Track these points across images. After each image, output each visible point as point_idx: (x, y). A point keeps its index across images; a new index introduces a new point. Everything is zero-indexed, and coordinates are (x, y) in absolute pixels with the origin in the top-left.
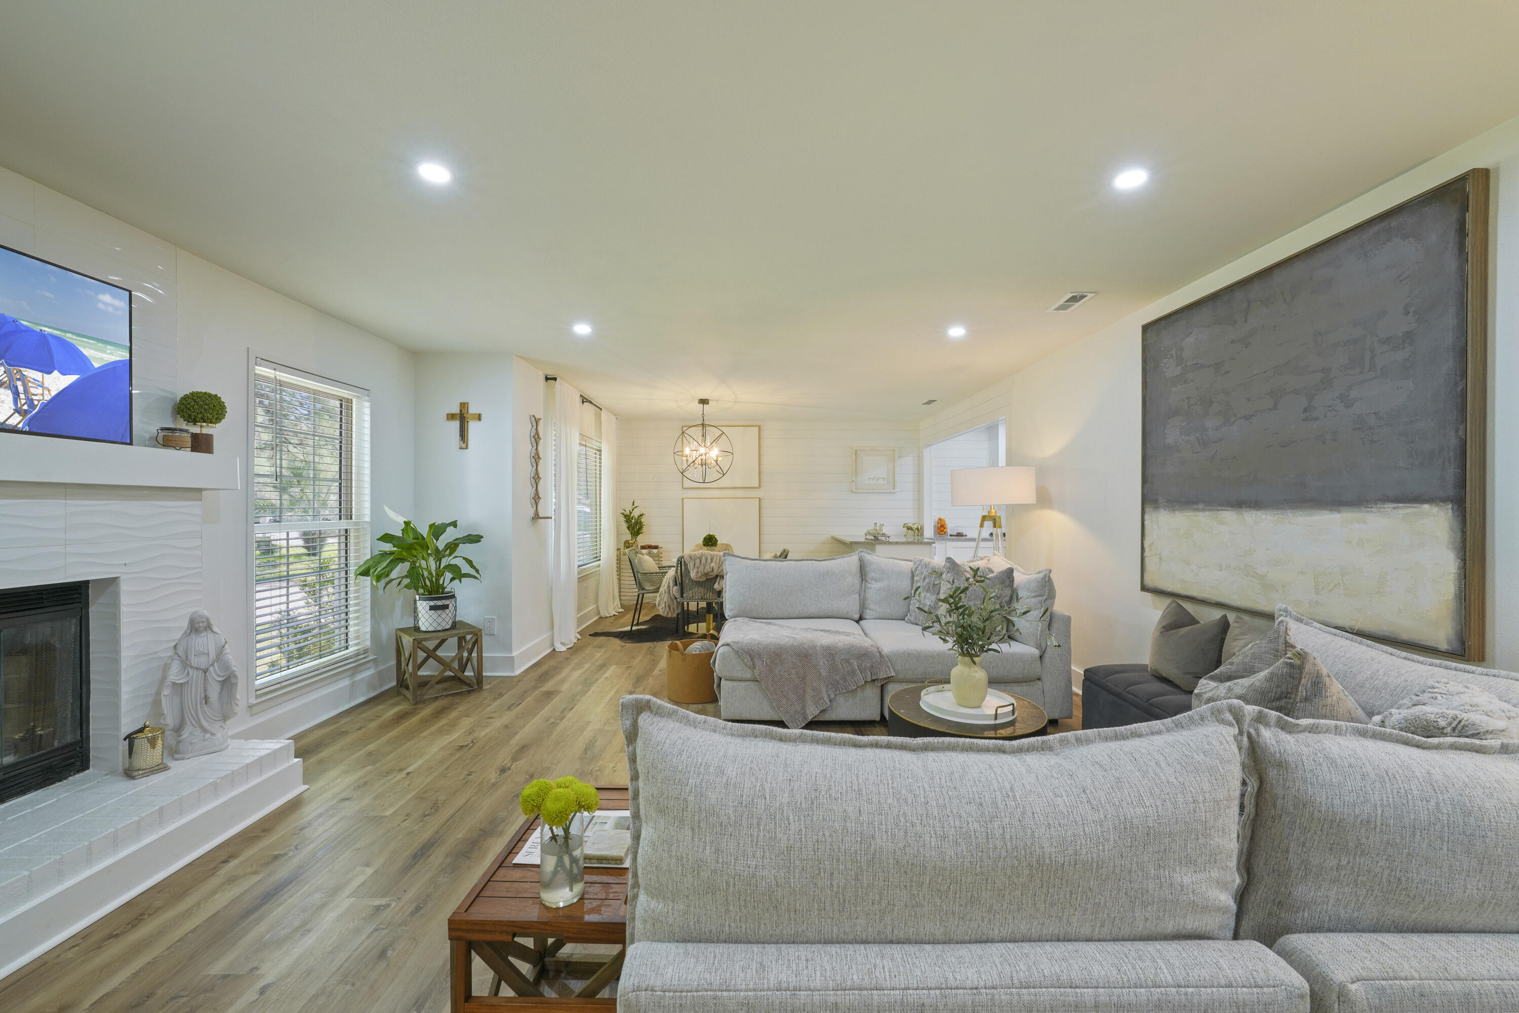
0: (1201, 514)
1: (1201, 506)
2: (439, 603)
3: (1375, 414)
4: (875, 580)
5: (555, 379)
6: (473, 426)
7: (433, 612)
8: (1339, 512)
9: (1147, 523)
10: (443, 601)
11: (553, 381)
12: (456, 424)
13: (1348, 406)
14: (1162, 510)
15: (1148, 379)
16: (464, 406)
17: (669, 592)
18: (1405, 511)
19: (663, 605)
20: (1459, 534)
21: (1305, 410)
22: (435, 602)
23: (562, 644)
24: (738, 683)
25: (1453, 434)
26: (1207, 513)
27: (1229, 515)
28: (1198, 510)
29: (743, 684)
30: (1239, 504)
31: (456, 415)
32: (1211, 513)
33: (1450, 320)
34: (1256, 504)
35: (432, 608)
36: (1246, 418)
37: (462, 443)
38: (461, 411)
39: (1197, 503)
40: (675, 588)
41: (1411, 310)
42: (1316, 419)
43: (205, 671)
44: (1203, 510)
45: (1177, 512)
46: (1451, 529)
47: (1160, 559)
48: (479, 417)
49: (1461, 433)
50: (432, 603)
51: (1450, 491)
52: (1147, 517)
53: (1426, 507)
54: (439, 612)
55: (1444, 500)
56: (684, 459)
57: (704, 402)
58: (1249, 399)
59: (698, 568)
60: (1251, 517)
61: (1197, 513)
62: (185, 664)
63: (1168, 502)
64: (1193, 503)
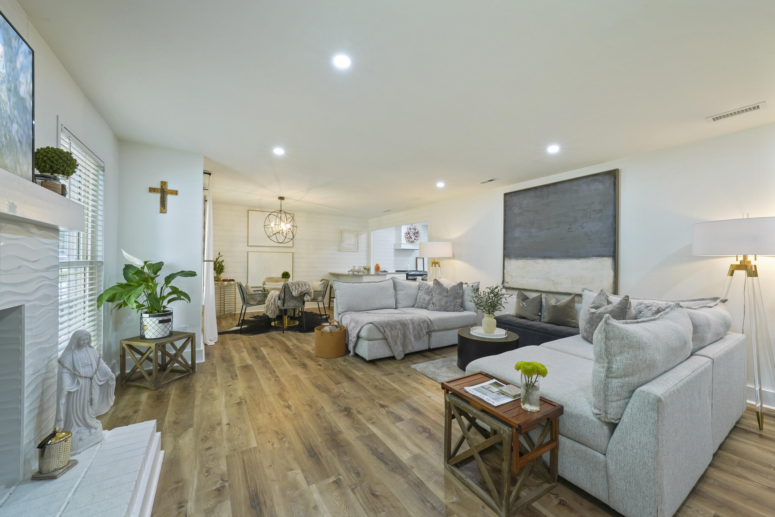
0: (529, 261)
1: (529, 258)
2: (166, 318)
3: (591, 231)
4: (401, 290)
5: (210, 174)
6: (170, 198)
7: (161, 324)
8: (580, 260)
9: (506, 264)
10: (168, 317)
11: (208, 175)
12: (158, 196)
13: (583, 228)
14: (512, 260)
15: (506, 213)
16: (164, 184)
17: (275, 304)
18: (599, 259)
19: (270, 311)
20: (614, 265)
21: (569, 229)
22: (163, 317)
23: (210, 340)
24: (375, 341)
25: (612, 238)
26: (532, 260)
27: (541, 261)
28: (528, 259)
29: (377, 341)
30: (545, 257)
31: (158, 189)
32: (533, 260)
33: (612, 208)
34: (551, 257)
35: (160, 322)
36: (548, 229)
37: (162, 208)
38: (162, 187)
39: (528, 257)
40: (279, 301)
41: (601, 203)
42: (572, 232)
43: (91, 379)
44: (530, 259)
45: (519, 260)
46: (612, 264)
47: (512, 277)
48: (175, 193)
49: (614, 238)
50: (161, 318)
51: (612, 254)
52: (505, 262)
53: (605, 258)
54: (165, 324)
55: (610, 256)
56: (270, 229)
57: (282, 198)
58: (548, 224)
59: (298, 289)
60: (549, 261)
61: (528, 260)
62: (75, 375)
63: (515, 256)
64: (526, 257)
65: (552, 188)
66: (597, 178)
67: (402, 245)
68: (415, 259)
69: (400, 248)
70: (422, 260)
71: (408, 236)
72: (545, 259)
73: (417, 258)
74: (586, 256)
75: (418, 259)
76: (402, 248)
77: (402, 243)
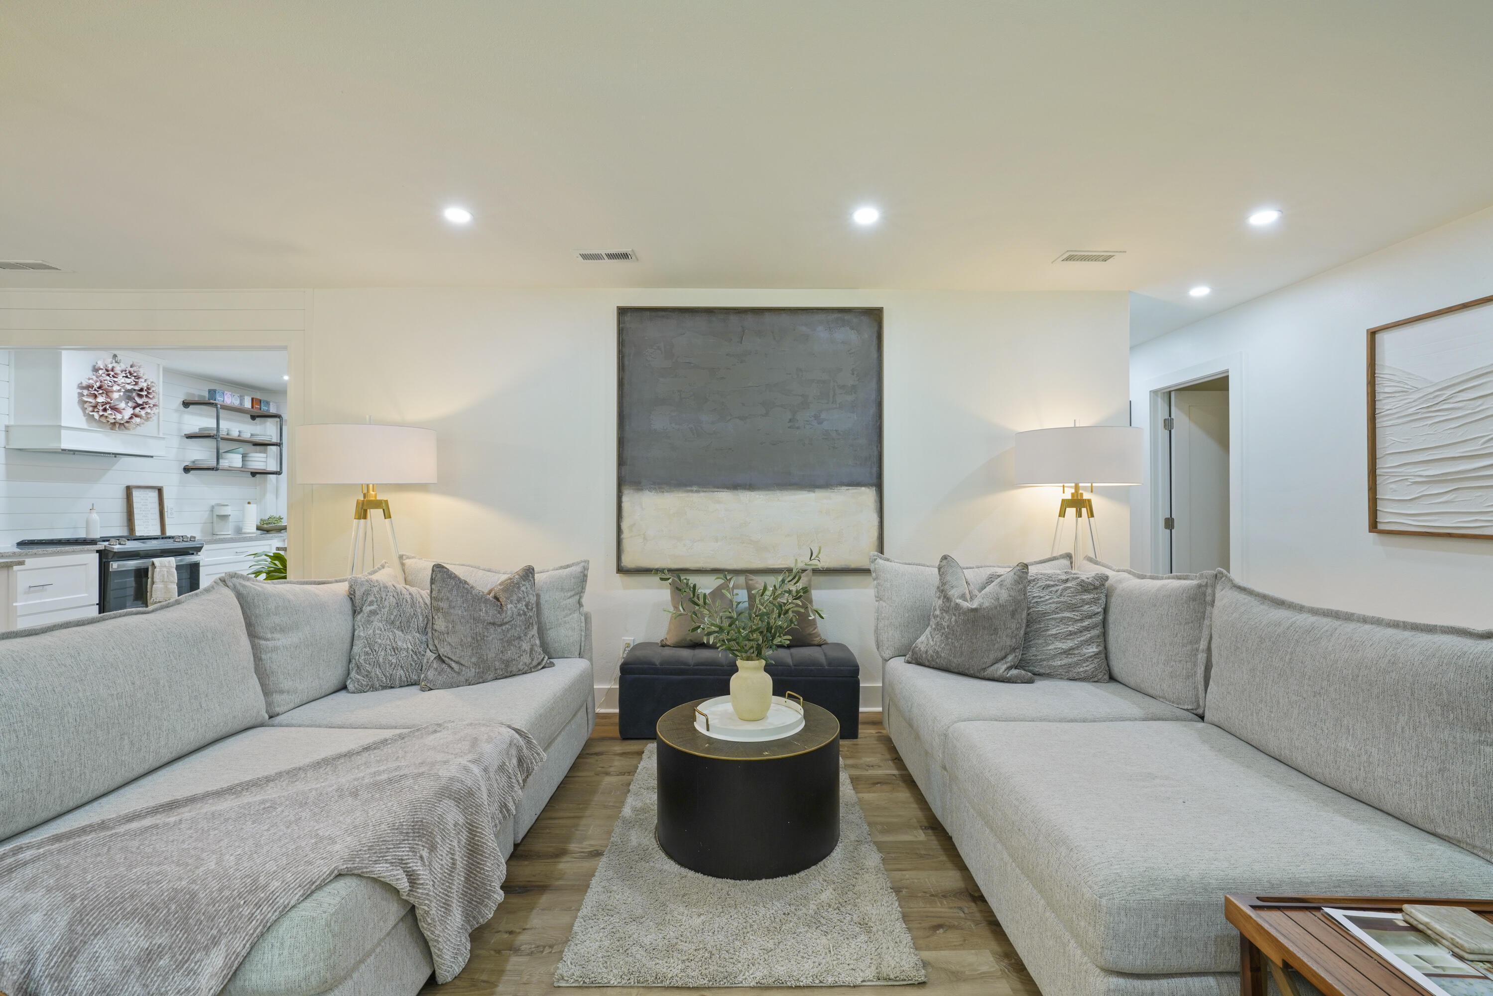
0: (695, 495)
1: (695, 488)
3: (836, 430)
8: (814, 492)
9: (626, 505)
13: (820, 423)
14: (647, 493)
15: (626, 362)
18: (853, 491)
20: (879, 504)
21: (790, 421)
25: (875, 448)
26: (702, 494)
27: (725, 496)
28: (692, 491)
30: (735, 486)
32: (706, 494)
33: (874, 385)
34: (750, 487)
36: (741, 418)
39: (691, 486)
41: (855, 373)
42: (798, 428)
44: (697, 492)
45: (665, 494)
46: (876, 501)
47: (645, 539)
49: (879, 448)
51: (875, 481)
52: (625, 499)
53: (863, 488)
55: (872, 485)
58: (743, 404)
60: (746, 497)
61: (691, 494)
63: (654, 483)
64: (685, 485)
65: (750, 320)
66: (847, 317)
67: (63, 432)
68: (121, 494)
69: (52, 445)
70: (154, 495)
71: (101, 399)
72: (736, 492)
73: (129, 490)
74: (827, 484)
75: (136, 494)
76: (65, 445)
77: (63, 425)
